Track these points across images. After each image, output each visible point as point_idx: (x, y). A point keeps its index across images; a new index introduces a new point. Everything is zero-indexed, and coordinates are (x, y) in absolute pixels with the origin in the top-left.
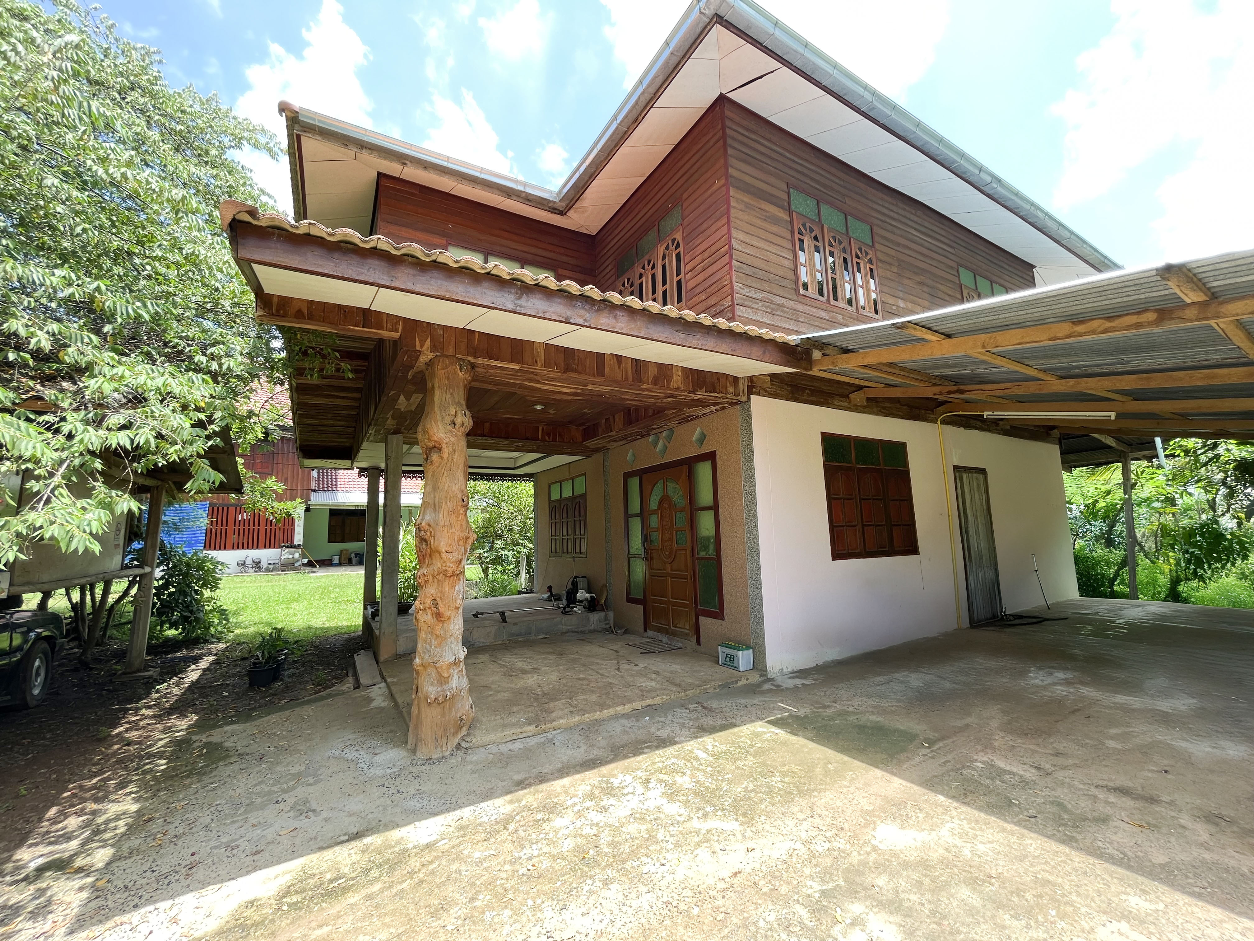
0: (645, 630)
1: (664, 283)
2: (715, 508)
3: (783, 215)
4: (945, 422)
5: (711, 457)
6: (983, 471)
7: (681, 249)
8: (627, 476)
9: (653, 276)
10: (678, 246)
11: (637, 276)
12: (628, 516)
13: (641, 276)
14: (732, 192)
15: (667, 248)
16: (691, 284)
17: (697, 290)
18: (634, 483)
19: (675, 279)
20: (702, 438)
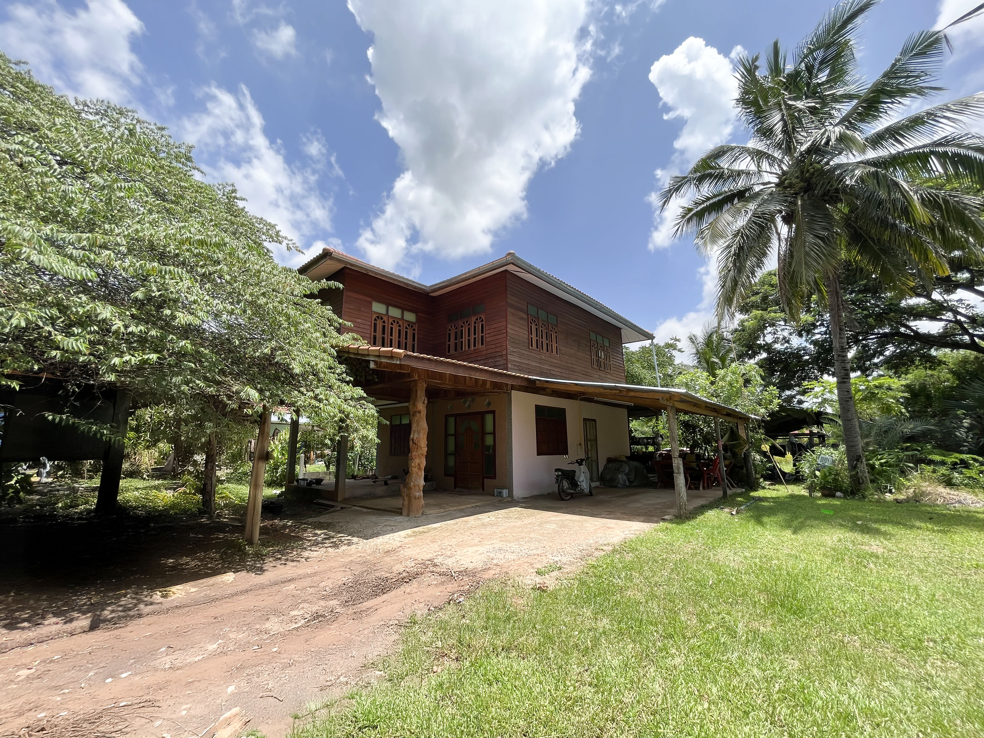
0: (455, 488)
1: (475, 334)
2: (494, 433)
3: (525, 316)
4: (581, 400)
5: (493, 412)
6: (595, 420)
7: (484, 322)
8: (447, 417)
9: (469, 329)
10: (482, 321)
11: (460, 326)
12: (447, 435)
13: (462, 327)
14: (508, 309)
15: (477, 319)
16: (488, 340)
17: (491, 343)
18: (452, 420)
19: (481, 335)
20: (489, 404)
